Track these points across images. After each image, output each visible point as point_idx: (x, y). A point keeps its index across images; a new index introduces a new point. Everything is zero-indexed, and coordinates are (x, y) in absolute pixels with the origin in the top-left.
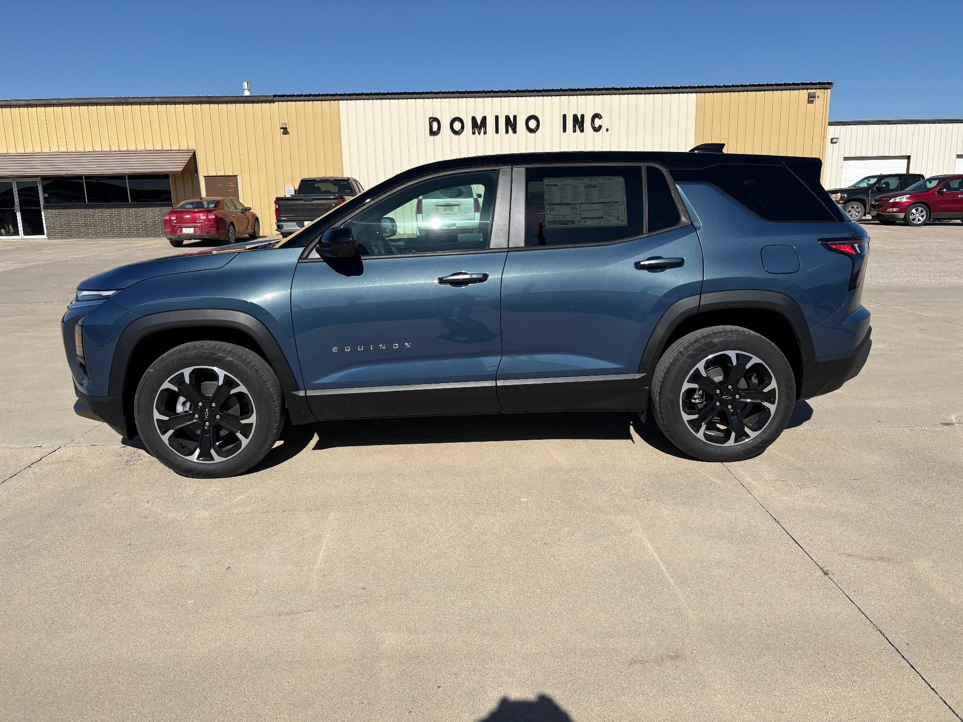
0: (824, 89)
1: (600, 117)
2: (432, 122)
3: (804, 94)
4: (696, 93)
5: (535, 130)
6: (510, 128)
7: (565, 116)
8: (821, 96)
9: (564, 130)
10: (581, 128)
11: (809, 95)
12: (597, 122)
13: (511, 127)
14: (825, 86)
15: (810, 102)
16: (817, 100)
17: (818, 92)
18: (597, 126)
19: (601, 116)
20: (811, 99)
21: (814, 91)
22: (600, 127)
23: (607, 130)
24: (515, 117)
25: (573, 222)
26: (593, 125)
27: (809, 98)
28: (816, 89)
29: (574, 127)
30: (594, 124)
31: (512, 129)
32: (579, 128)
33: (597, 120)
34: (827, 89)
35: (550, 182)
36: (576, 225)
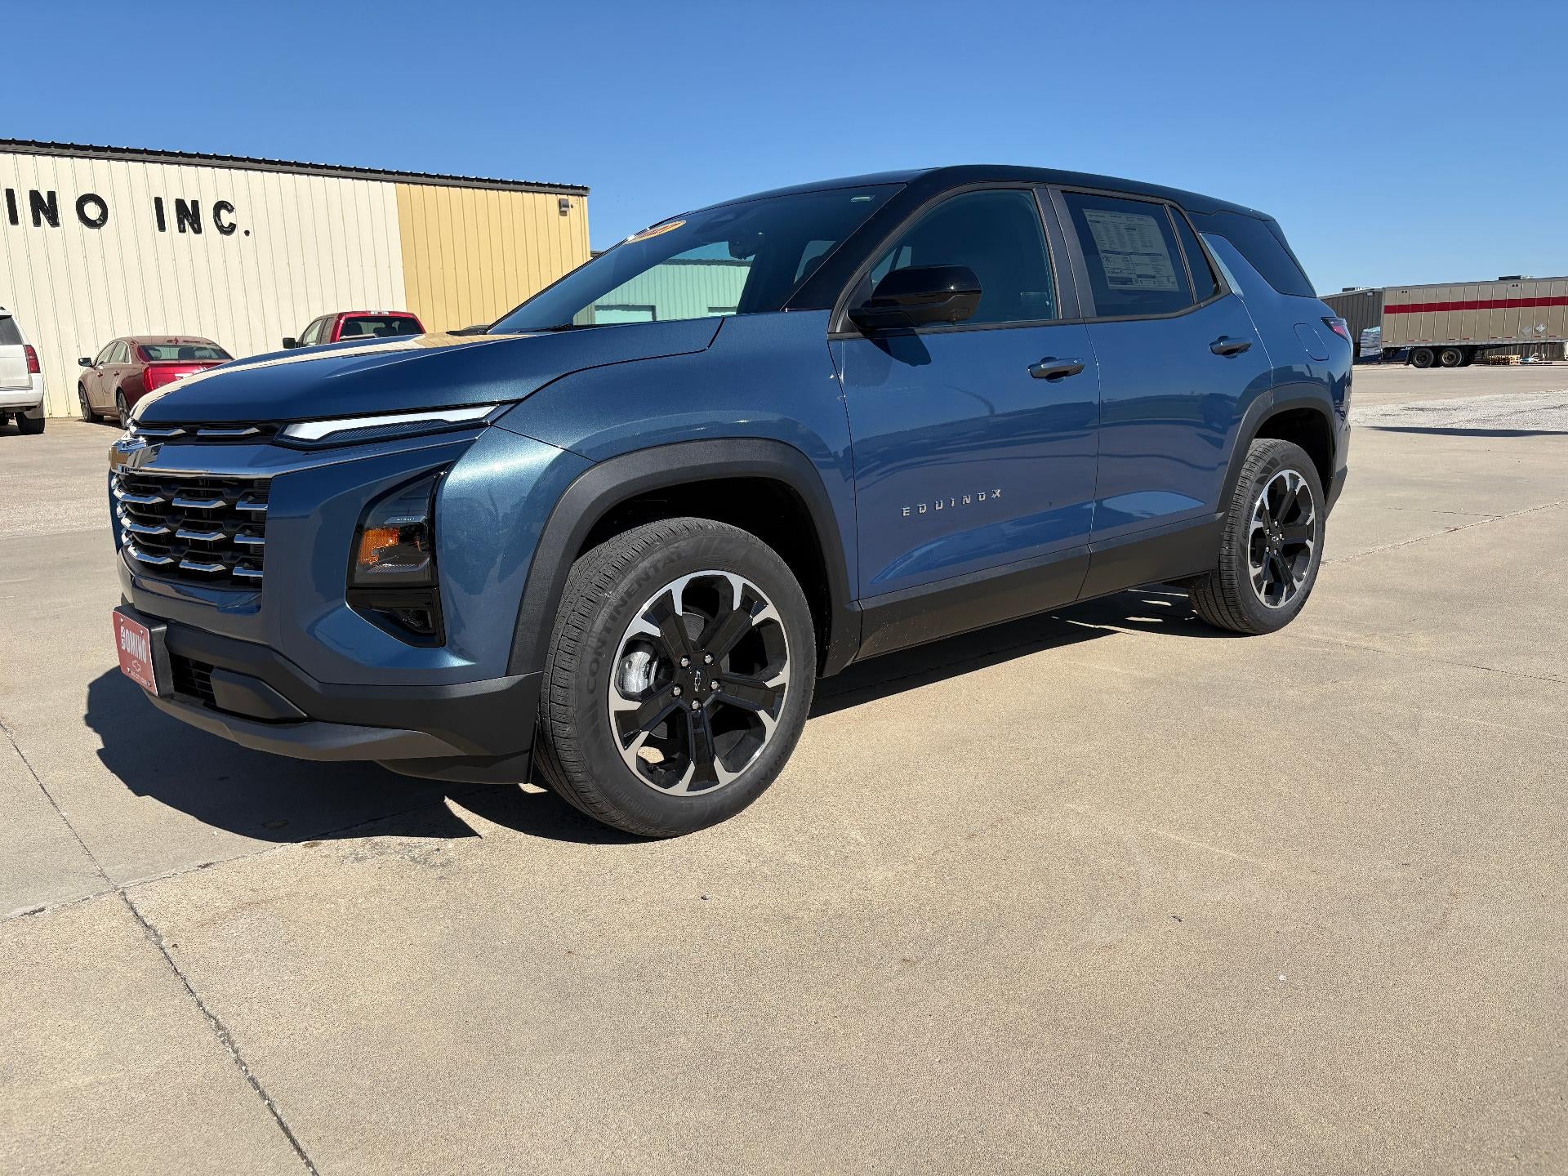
0: (579, 195)
1: (229, 207)
3: (553, 200)
4: (395, 182)
5: (98, 222)
6: (42, 216)
7: (158, 201)
8: (576, 206)
9: (162, 227)
10: (196, 226)
11: (559, 202)
12: (226, 218)
13: (45, 214)
14: (580, 191)
15: (563, 213)
16: (571, 211)
17: (572, 200)
18: (226, 224)
19: (232, 206)
20: (563, 208)
21: (565, 197)
22: (232, 227)
23: (247, 233)
24: (52, 195)
26: (219, 222)
27: (560, 208)
28: (567, 194)
29: (180, 222)
30: (220, 220)
31: (49, 219)
32: (191, 225)
33: (223, 213)
34: (582, 196)
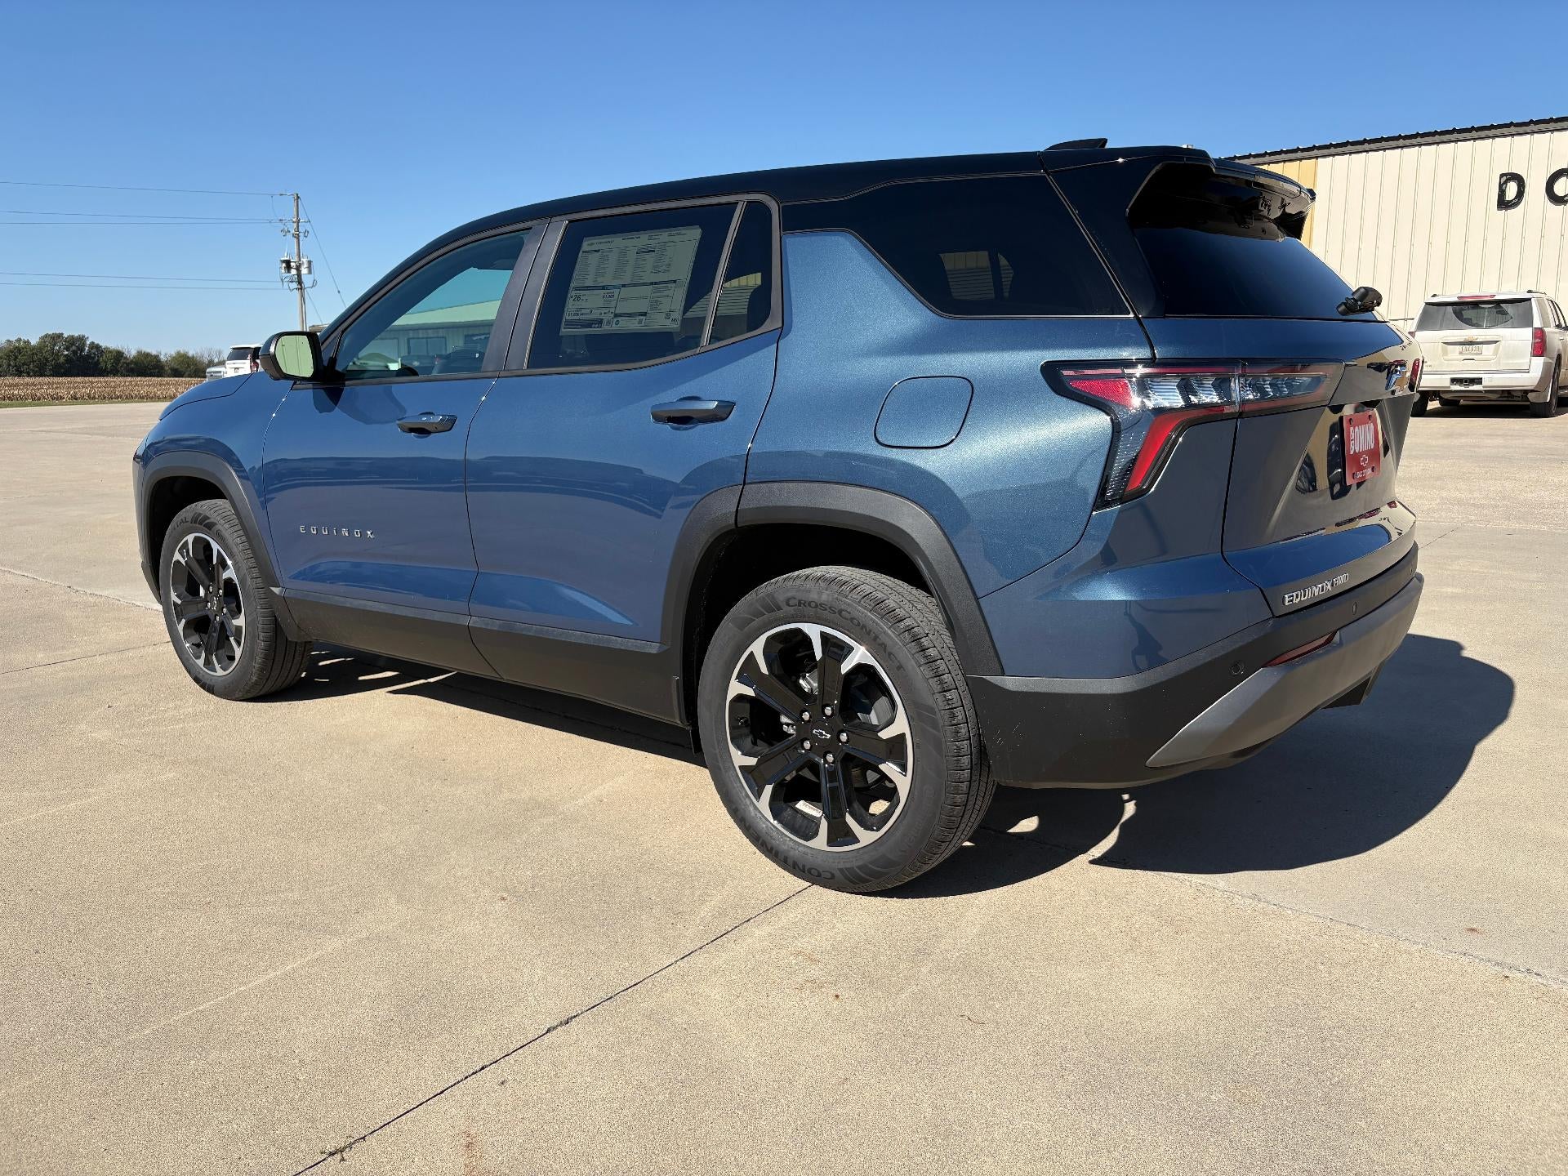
2: (1506, 183)
25: (600, 322)
35: (592, 244)
36: (605, 328)
